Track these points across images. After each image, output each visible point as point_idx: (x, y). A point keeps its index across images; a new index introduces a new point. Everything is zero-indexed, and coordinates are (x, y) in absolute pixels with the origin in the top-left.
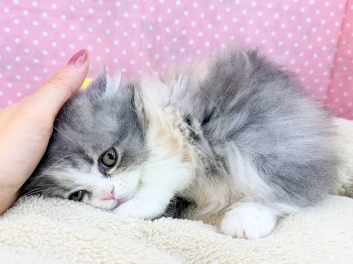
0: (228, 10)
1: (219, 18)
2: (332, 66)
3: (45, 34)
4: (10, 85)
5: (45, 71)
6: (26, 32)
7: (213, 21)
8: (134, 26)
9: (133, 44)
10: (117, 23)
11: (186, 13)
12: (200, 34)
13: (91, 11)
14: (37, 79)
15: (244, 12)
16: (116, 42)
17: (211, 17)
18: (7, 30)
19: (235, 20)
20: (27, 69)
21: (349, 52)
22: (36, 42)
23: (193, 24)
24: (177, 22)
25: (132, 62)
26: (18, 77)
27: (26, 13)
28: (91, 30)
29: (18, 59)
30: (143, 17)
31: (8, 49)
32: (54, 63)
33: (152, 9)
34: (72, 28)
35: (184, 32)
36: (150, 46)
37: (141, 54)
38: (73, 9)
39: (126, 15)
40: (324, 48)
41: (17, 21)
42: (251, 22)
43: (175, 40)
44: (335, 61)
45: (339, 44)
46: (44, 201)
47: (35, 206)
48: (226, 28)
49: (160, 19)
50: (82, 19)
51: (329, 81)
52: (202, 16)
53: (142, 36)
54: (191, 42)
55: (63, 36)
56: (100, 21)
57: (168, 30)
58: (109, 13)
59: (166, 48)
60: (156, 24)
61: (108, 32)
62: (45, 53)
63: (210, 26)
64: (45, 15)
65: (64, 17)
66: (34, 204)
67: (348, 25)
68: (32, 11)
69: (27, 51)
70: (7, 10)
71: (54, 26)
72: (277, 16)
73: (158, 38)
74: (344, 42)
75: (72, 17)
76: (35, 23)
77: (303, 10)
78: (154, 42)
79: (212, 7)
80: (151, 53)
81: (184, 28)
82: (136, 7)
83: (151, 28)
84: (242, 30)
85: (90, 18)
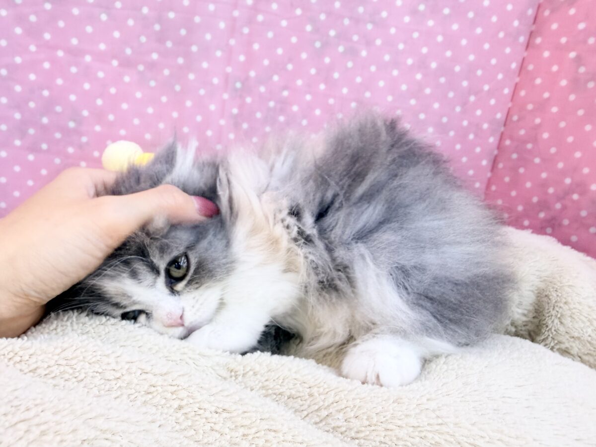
0: (350, 64)
1: (336, 75)
2: (496, 152)
3: (87, 86)
4: (31, 157)
5: (84, 139)
6: (60, 82)
7: (328, 80)
8: (216, 81)
9: (212, 107)
10: (191, 76)
11: (290, 67)
12: (308, 97)
13: (155, 56)
14: (71, 150)
15: (373, 69)
16: (189, 104)
17: (325, 74)
18: (32, 77)
19: (359, 80)
20: (58, 135)
21: (522, 132)
22: (73, 98)
23: (299, 82)
24: (276, 78)
25: (209, 133)
26: (44, 146)
27: (60, 53)
28: (153, 83)
29: (45, 120)
30: (229, 70)
31: (32, 105)
32: (98, 128)
33: (242, 58)
34: (127, 79)
35: (285, 93)
36: (235, 111)
37: (222, 122)
38: (128, 51)
39: (205, 65)
40: (485, 126)
41: (47, 65)
42: (381, 84)
43: (272, 104)
44: (500, 146)
45: (507, 121)
46: (87, 318)
47: (74, 324)
48: (345, 91)
49: (252, 74)
50: (141, 68)
51: (489, 175)
52: (313, 71)
53: (226, 96)
54: (295, 108)
55: (113, 91)
56: (166, 72)
57: (262, 89)
58: (181, 61)
59: (259, 115)
60: (246, 80)
61: (178, 88)
62: (85, 113)
63: (322, 87)
64: (88, 58)
65: (115, 63)
66: (73, 321)
67: (523, 93)
68: (70, 51)
69: (58, 109)
70: (33, 48)
71: (101, 75)
72: (419, 76)
73: (249, 100)
74: (515, 118)
75: (127, 64)
76: (74, 70)
77: (457, 69)
78: (242, 106)
79: (327, 60)
80: (236, 122)
81: (285, 88)
82: (219, 54)
83: (238, 85)
84: (368, 94)
85: (152, 66)
